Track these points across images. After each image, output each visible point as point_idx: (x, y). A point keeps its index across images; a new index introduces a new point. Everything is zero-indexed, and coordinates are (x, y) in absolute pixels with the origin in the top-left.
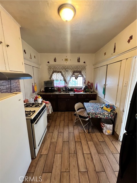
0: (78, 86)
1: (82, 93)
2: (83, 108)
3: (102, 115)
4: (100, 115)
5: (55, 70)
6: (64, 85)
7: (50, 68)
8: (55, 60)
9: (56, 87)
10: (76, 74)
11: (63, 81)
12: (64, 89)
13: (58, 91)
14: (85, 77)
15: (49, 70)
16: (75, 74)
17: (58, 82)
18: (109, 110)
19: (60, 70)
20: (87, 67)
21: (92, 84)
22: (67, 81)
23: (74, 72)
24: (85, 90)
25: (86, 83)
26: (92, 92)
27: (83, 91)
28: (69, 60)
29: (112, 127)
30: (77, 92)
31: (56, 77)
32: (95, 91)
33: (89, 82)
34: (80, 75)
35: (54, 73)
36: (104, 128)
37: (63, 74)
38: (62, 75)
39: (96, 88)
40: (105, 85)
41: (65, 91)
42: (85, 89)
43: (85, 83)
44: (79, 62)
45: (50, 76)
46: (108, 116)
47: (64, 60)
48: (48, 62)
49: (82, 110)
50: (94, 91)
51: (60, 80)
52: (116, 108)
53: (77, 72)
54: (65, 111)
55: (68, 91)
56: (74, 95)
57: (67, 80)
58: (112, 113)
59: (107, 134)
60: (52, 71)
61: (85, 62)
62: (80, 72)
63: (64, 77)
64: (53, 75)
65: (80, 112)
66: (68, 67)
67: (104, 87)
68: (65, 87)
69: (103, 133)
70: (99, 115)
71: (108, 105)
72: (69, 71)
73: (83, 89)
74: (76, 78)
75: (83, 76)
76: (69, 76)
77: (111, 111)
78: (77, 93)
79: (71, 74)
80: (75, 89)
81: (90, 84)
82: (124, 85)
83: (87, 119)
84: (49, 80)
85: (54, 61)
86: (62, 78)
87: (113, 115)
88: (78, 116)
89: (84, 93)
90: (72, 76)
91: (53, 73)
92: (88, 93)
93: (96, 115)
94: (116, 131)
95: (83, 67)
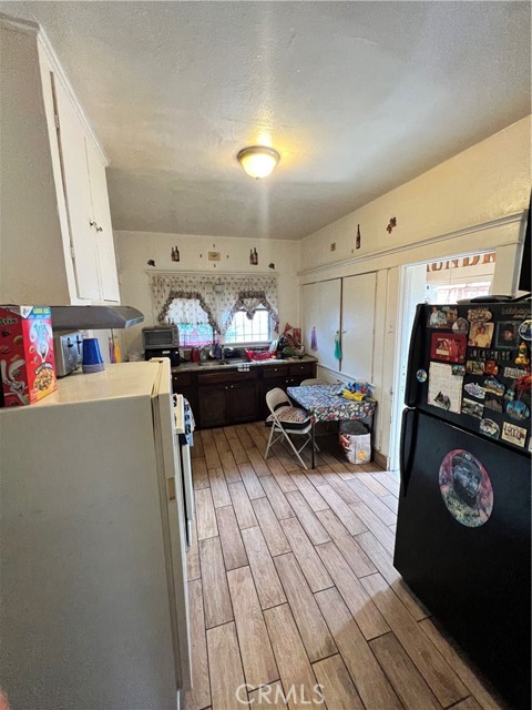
0: (256, 339)
1: (273, 360)
2: (286, 404)
3: (343, 411)
4: (340, 410)
5: (178, 289)
6: (211, 339)
7: (157, 282)
8: (175, 256)
9: (185, 347)
10: (248, 301)
11: (208, 326)
12: (211, 353)
13: (192, 360)
14: (276, 310)
15: (156, 288)
16: (245, 300)
17: (189, 331)
18: (358, 397)
19: (196, 290)
20: (280, 281)
21: (298, 333)
22: (221, 323)
23: (243, 296)
24: (279, 352)
25: (281, 330)
26: (301, 358)
27: (276, 353)
28: (223, 257)
29: (369, 441)
30: (257, 359)
31: (181, 313)
32: (310, 352)
33: (288, 328)
34: (261, 306)
35: (175, 301)
36: (351, 448)
37: (207, 301)
38: (203, 305)
39: (314, 345)
40: (340, 333)
41: (215, 358)
42: (279, 348)
43: (277, 329)
44: (256, 264)
45: (160, 310)
46: (358, 411)
47: (206, 256)
48: (152, 263)
49: (286, 408)
50: (306, 355)
51: (194, 321)
52: (373, 391)
53: (251, 297)
54: (222, 426)
55: (226, 357)
56: (251, 368)
57: (219, 323)
58: (367, 404)
59: (358, 462)
60: (168, 292)
61: (272, 266)
62: (261, 296)
63: (209, 313)
64: (171, 306)
65: (284, 414)
66: (222, 280)
67: (338, 339)
68: (216, 346)
69: (348, 461)
70: (337, 413)
71: (354, 385)
72: (225, 291)
73: (272, 348)
74: (250, 316)
75: (269, 309)
76: (226, 310)
77: (363, 399)
78: (259, 362)
79: (234, 302)
80: (249, 349)
81: (291, 333)
82: (388, 329)
83: (306, 431)
84: (157, 324)
85: (170, 258)
86: (203, 316)
87: (370, 408)
88: (280, 426)
89: (281, 361)
90: (237, 309)
91: (171, 299)
92: (291, 360)
93: (329, 412)
94: (378, 448)
95: (269, 281)
